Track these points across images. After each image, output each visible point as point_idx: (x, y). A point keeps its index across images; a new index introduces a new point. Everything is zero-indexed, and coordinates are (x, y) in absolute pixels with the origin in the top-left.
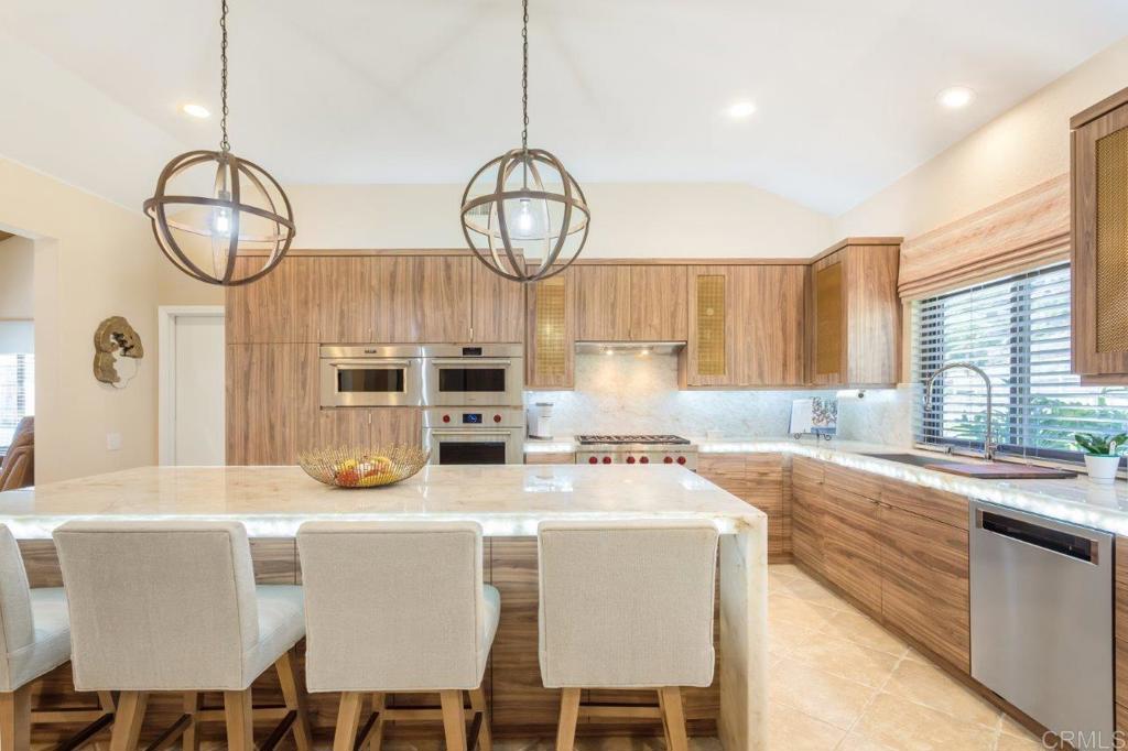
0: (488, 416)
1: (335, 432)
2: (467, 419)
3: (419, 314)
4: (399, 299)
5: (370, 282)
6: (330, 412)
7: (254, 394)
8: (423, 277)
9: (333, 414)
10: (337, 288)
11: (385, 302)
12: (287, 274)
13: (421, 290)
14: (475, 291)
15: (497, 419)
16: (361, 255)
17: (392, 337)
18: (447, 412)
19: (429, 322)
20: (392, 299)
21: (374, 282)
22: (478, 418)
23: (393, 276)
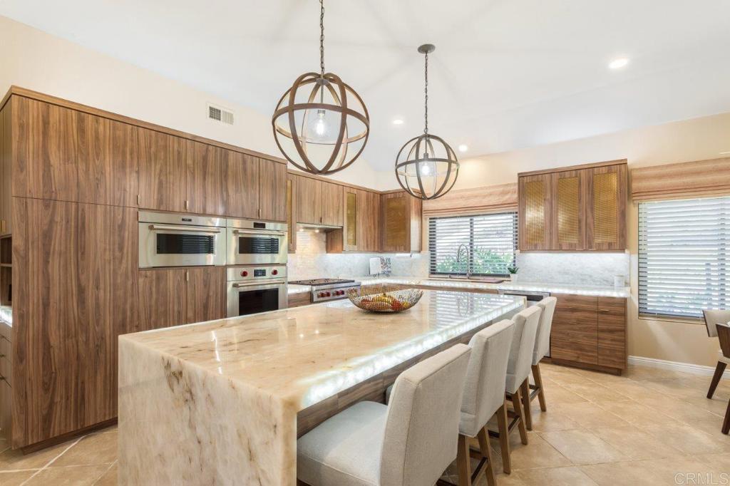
0: (269, 270)
1: (154, 289)
2: (256, 273)
3: (225, 193)
4: (209, 180)
5: (186, 160)
6: (149, 273)
7: (56, 256)
8: (227, 166)
9: (152, 275)
10: (156, 159)
11: (198, 181)
12: (101, 137)
13: (226, 176)
14: (261, 183)
15: (275, 272)
16: (179, 136)
17: (204, 210)
18: (244, 269)
19: (232, 200)
20: (204, 179)
21: (190, 162)
22: (263, 273)
23: (205, 159)
